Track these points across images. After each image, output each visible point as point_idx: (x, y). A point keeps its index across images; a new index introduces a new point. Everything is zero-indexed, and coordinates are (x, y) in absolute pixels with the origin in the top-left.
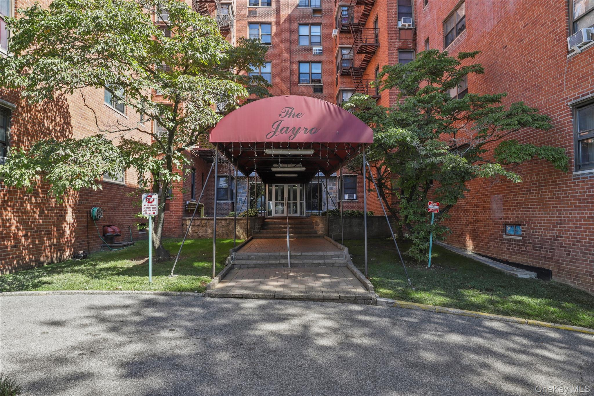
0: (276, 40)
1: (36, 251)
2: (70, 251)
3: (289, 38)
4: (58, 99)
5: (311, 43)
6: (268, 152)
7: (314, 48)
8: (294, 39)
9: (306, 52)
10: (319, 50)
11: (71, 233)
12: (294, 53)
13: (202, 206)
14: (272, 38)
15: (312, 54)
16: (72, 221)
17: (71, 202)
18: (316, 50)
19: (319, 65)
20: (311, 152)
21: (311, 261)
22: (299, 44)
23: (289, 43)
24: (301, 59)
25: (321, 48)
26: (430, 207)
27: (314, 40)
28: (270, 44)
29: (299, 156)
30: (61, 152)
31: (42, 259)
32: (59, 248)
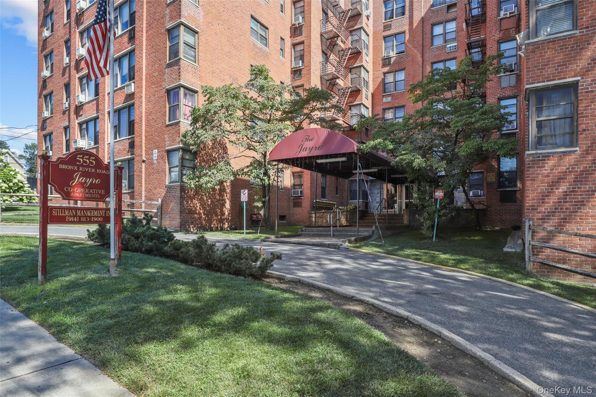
0: (410, 46)
1: (210, 221)
2: (228, 224)
3: (421, 42)
4: (220, 140)
5: (446, 41)
6: (319, 161)
7: (448, 46)
8: (428, 41)
9: (440, 52)
10: (453, 46)
11: (229, 214)
12: (427, 55)
13: (335, 204)
14: (406, 46)
15: (445, 52)
16: (229, 208)
17: (228, 197)
18: (450, 47)
19: (454, 61)
20: (344, 159)
21: (346, 233)
22: (432, 44)
23: (421, 47)
24: (434, 60)
25: (456, 44)
26: (437, 194)
27: (448, 37)
28: (404, 52)
29: (338, 162)
30: (205, 172)
31: (212, 226)
32: (221, 221)
